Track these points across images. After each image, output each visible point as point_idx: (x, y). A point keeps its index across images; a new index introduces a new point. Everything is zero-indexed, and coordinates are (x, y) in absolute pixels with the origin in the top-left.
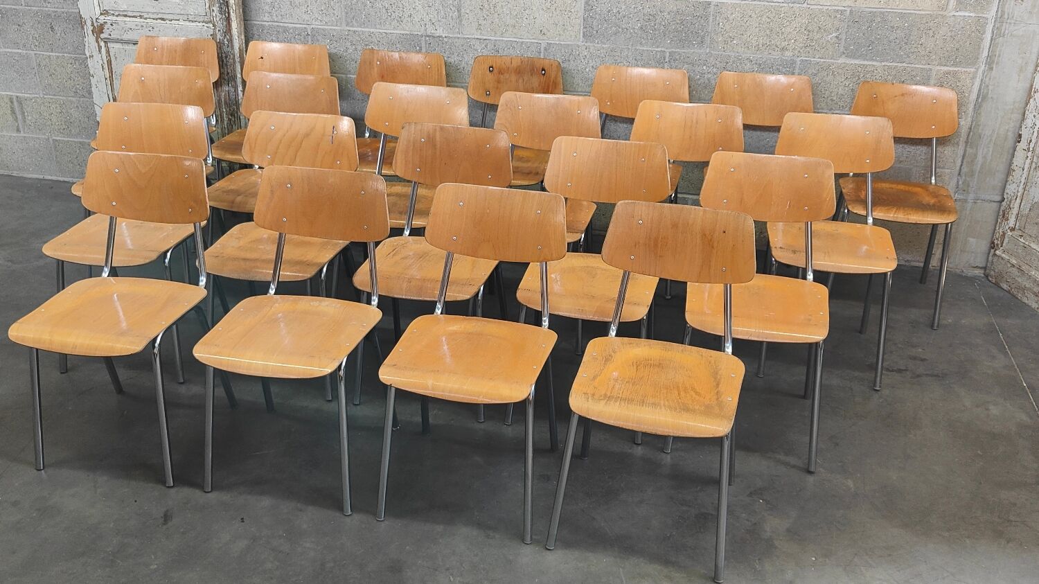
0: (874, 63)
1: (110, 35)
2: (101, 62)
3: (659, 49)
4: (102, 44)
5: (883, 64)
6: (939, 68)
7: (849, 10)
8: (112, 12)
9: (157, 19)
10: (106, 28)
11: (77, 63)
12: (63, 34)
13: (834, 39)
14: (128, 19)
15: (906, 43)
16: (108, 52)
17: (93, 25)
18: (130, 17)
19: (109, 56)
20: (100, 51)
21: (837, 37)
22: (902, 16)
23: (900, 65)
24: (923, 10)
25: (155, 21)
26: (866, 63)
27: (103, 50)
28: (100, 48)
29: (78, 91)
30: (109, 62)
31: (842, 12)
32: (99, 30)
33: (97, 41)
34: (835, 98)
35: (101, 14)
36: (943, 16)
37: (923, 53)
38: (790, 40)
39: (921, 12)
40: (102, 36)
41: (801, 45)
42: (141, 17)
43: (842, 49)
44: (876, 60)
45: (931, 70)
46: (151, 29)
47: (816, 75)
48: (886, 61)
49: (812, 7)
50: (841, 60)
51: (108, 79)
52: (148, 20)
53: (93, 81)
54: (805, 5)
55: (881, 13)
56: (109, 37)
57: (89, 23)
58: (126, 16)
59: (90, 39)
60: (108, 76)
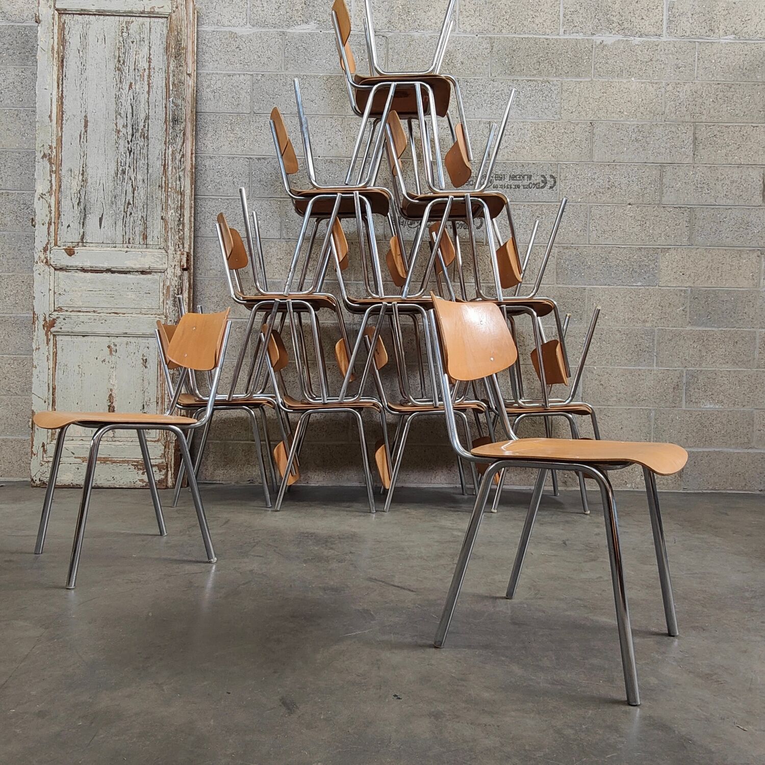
0: (713, 329)
1: (61, 328)
2: (47, 353)
3: (548, 326)
4: (51, 337)
5: (720, 329)
6: (761, 330)
7: (689, 289)
8: (66, 309)
9: (110, 313)
10: (57, 322)
11: (15, 364)
12: (6, 337)
13: (682, 312)
14: (82, 314)
15: (734, 313)
16: (55, 345)
17: (45, 320)
18: (83, 312)
19: (56, 348)
20: (48, 344)
21: (683, 310)
22: (729, 292)
23: (732, 329)
24: (742, 287)
25: (109, 315)
26: (707, 329)
27: (51, 342)
28: (48, 340)
29: (11, 389)
30: (55, 354)
31: (685, 291)
32: (50, 325)
33: (47, 335)
34: (687, 358)
35: (55, 311)
36: (758, 292)
37: (748, 319)
38: (649, 314)
39: (742, 289)
40: (53, 329)
41: (657, 318)
42: (94, 311)
43: (688, 319)
44: (714, 327)
45: (755, 332)
46: (103, 321)
47: (671, 340)
48: (722, 327)
49: (662, 288)
50: (688, 328)
51: (51, 369)
52: (101, 314)
53: (35, 372)
54: (657, 287)
55: (714, 291)
56: (60, 330)
57: (41, 318)
58: (80, 311)
59: (40, 333)
60: (51, 367)
